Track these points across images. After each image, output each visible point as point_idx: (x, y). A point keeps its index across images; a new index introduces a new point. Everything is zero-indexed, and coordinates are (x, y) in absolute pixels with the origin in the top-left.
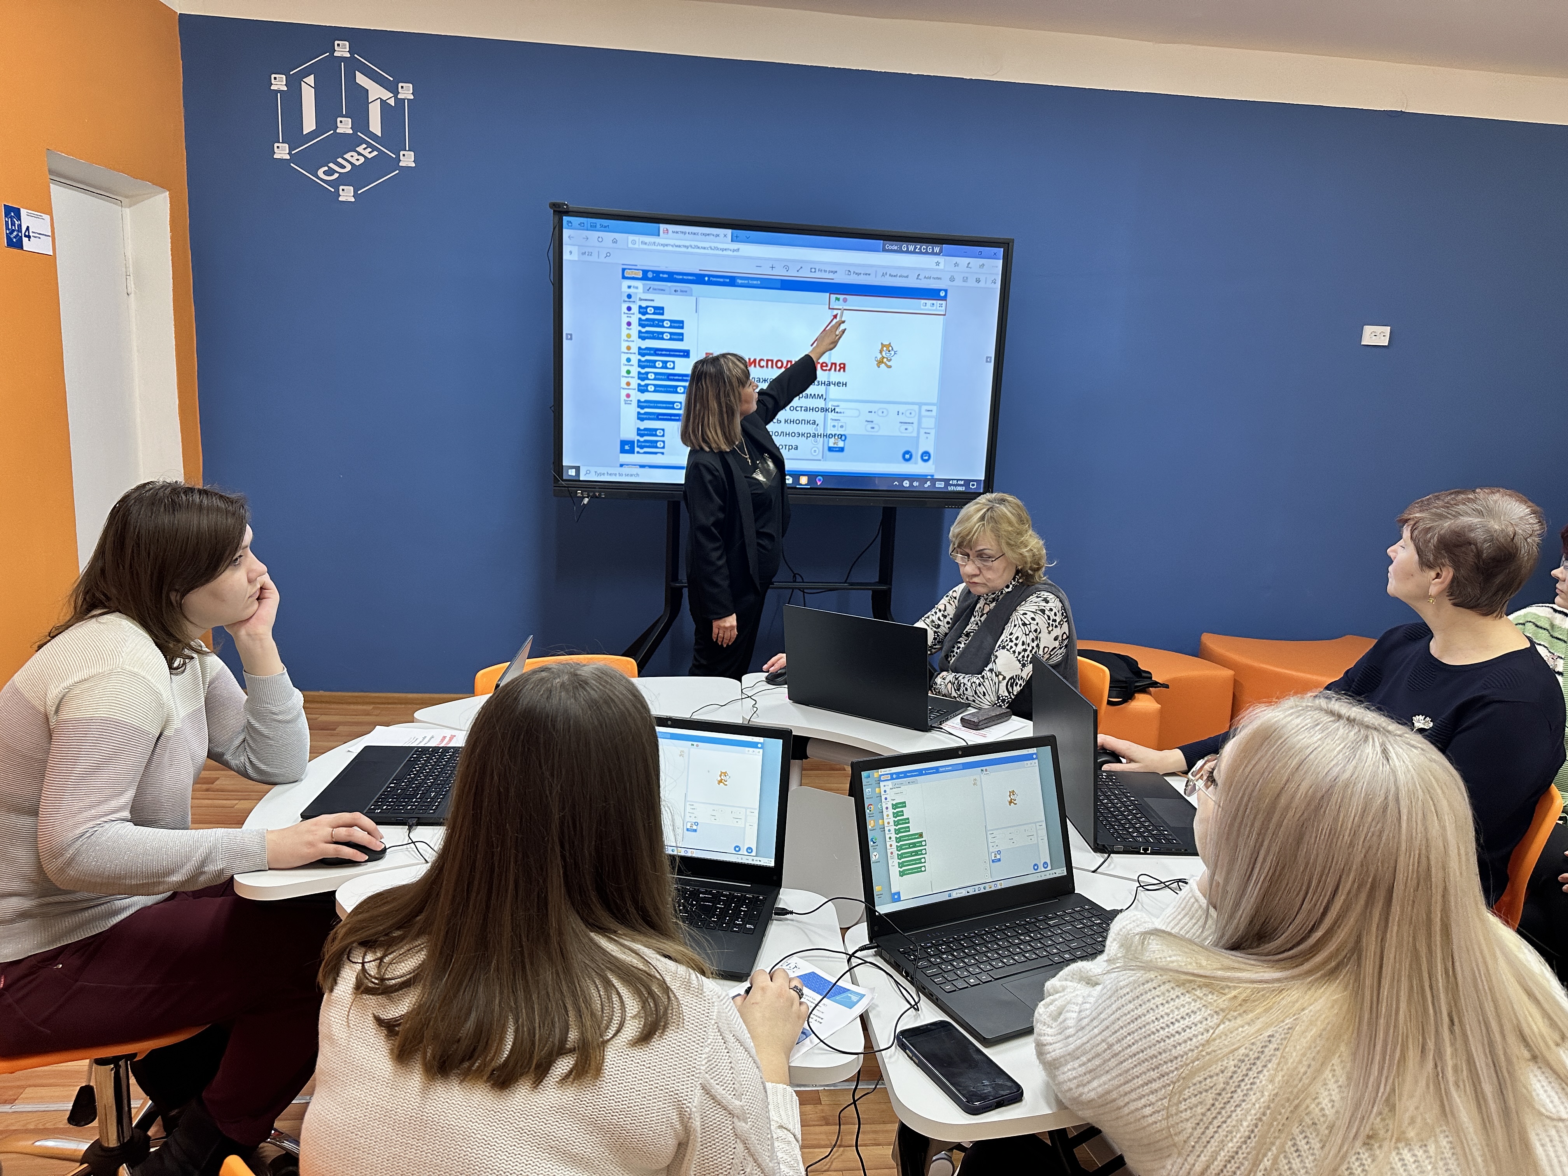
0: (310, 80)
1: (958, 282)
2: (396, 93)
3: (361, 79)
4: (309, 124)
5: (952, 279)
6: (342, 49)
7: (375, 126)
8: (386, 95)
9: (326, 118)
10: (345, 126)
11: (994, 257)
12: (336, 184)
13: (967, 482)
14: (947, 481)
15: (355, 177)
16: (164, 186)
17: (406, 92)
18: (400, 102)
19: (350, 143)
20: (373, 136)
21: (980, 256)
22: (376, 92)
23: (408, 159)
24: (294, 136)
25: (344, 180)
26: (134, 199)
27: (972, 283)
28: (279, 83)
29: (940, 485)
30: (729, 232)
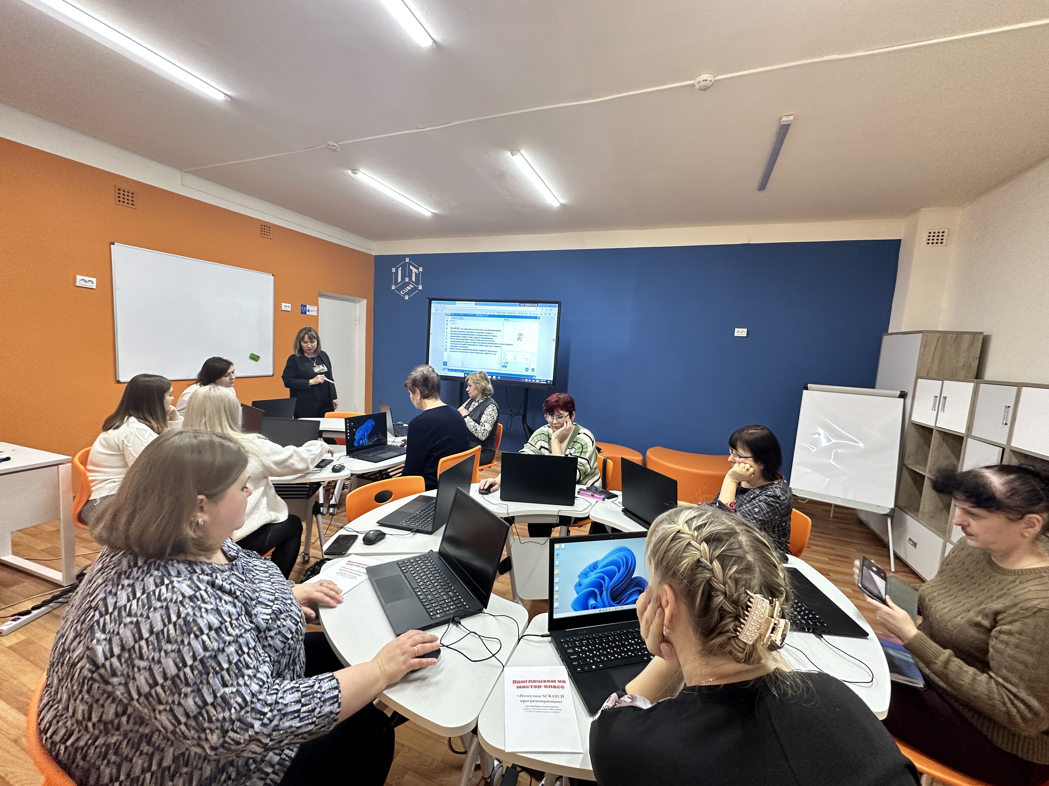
0: (400, 268)
1: (543, 315)
2: (418, 270)
3: (411, 267)
4: (399, 280)
5: (541, 314)
6: (407, 260)
7: (414, 280)
8: (416, 271)
9: (403, 279)
10: (407, 280)
11: (555, 307)
12: (404, 295)
13: (547, 381)
14: (540, 380)
15: (408, 293)
16: (364, 298)
17: (421, 269)
18: (419, 272)
19: (408, 284)
20: (413, 282)
21: (550, 306)
22: (414, 270)
23: (420, 287)
24: (396, 283)
25: (406, 294)
26: (359, 302)
27: (548, 315)
28: (394, 270)
29: (538, 381)
30: (474, 302)
